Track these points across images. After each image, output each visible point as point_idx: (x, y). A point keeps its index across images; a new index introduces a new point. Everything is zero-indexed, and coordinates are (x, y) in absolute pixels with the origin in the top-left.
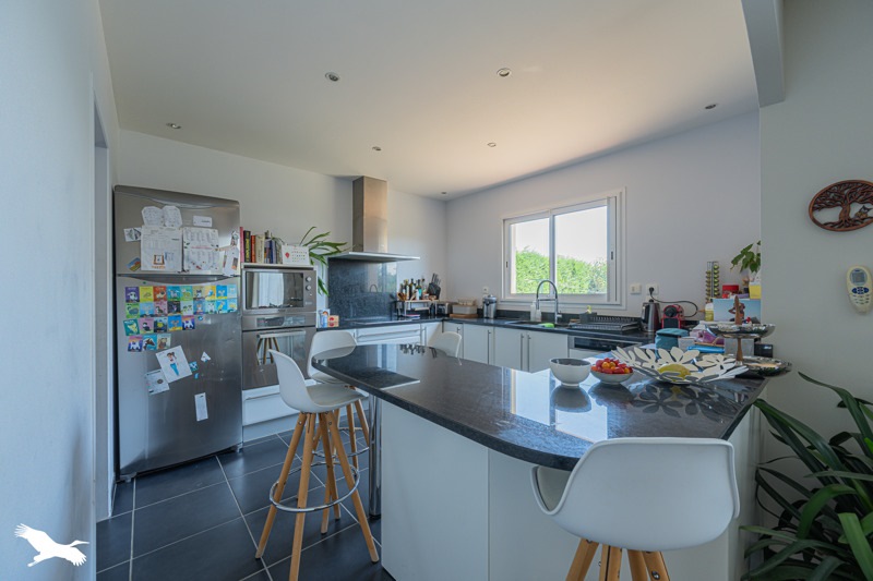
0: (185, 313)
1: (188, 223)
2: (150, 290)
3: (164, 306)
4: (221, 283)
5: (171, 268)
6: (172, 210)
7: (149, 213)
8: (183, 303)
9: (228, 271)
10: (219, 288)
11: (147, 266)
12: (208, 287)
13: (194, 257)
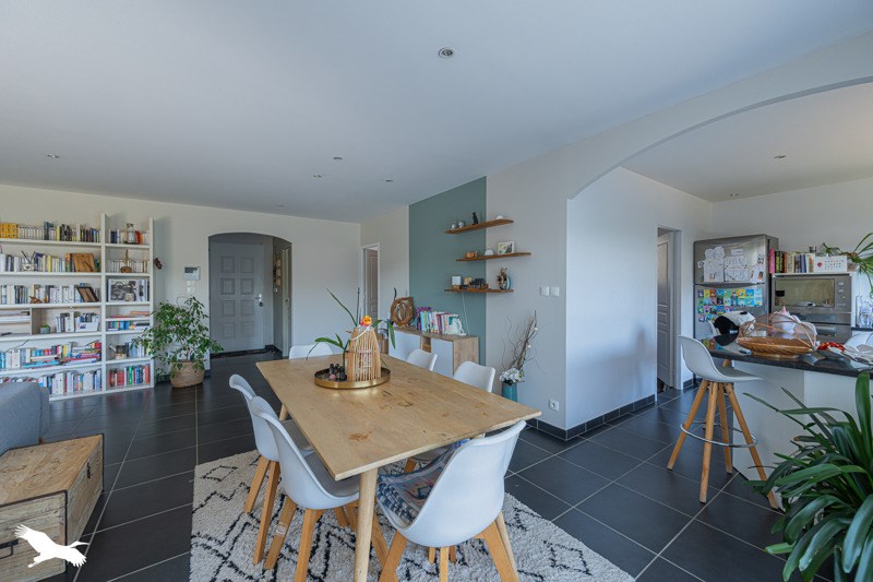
0: (726, 305)
1: (727, 253)
2: (708, 291)
3: (715, 301)
4: (749, 288)
5: (719, 280)
6: (719, 249)
7: (708, 252)
8: (725, 299)
9: (755, 280)
10: (748, 291)
11: (707, 280)
12: (741, 291)
13: (730, 273)
